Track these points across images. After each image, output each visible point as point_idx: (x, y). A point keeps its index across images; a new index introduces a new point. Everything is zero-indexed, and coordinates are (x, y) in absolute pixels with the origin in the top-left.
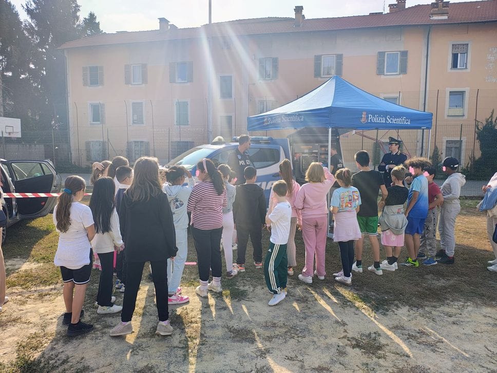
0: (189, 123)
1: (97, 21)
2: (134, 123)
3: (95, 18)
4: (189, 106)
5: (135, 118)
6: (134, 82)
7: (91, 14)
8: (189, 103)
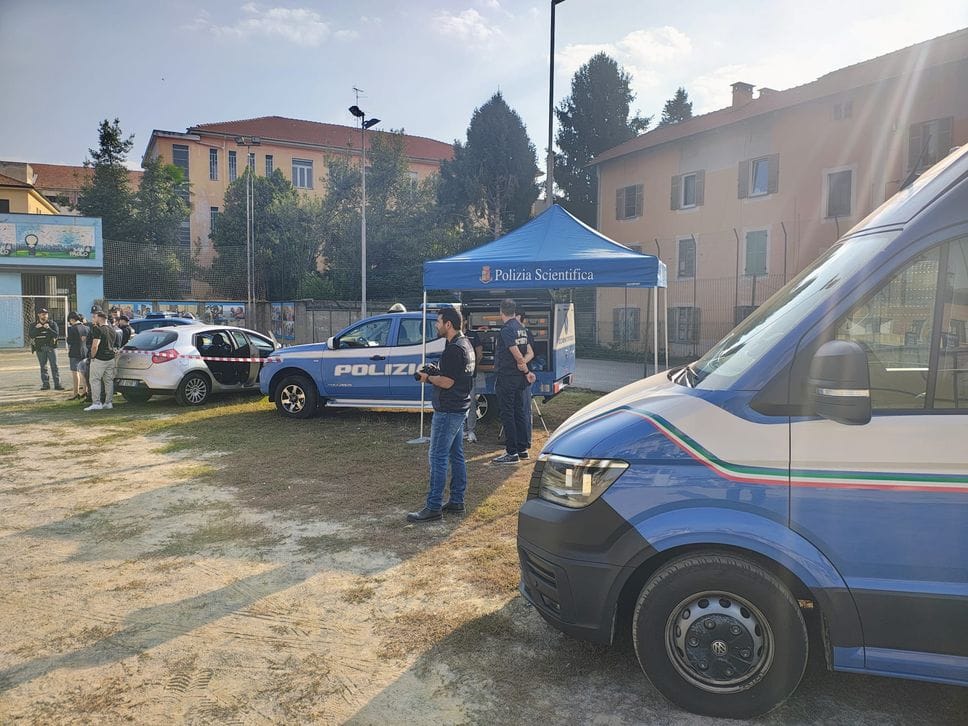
0: (767, 271)
1: (688, 102)
2: (680, 275)
3: (685, 98)
4: (769, 239)
5: (683, 268)
6: (685, 204)
7: (679, 92)
8: (769, 233)
